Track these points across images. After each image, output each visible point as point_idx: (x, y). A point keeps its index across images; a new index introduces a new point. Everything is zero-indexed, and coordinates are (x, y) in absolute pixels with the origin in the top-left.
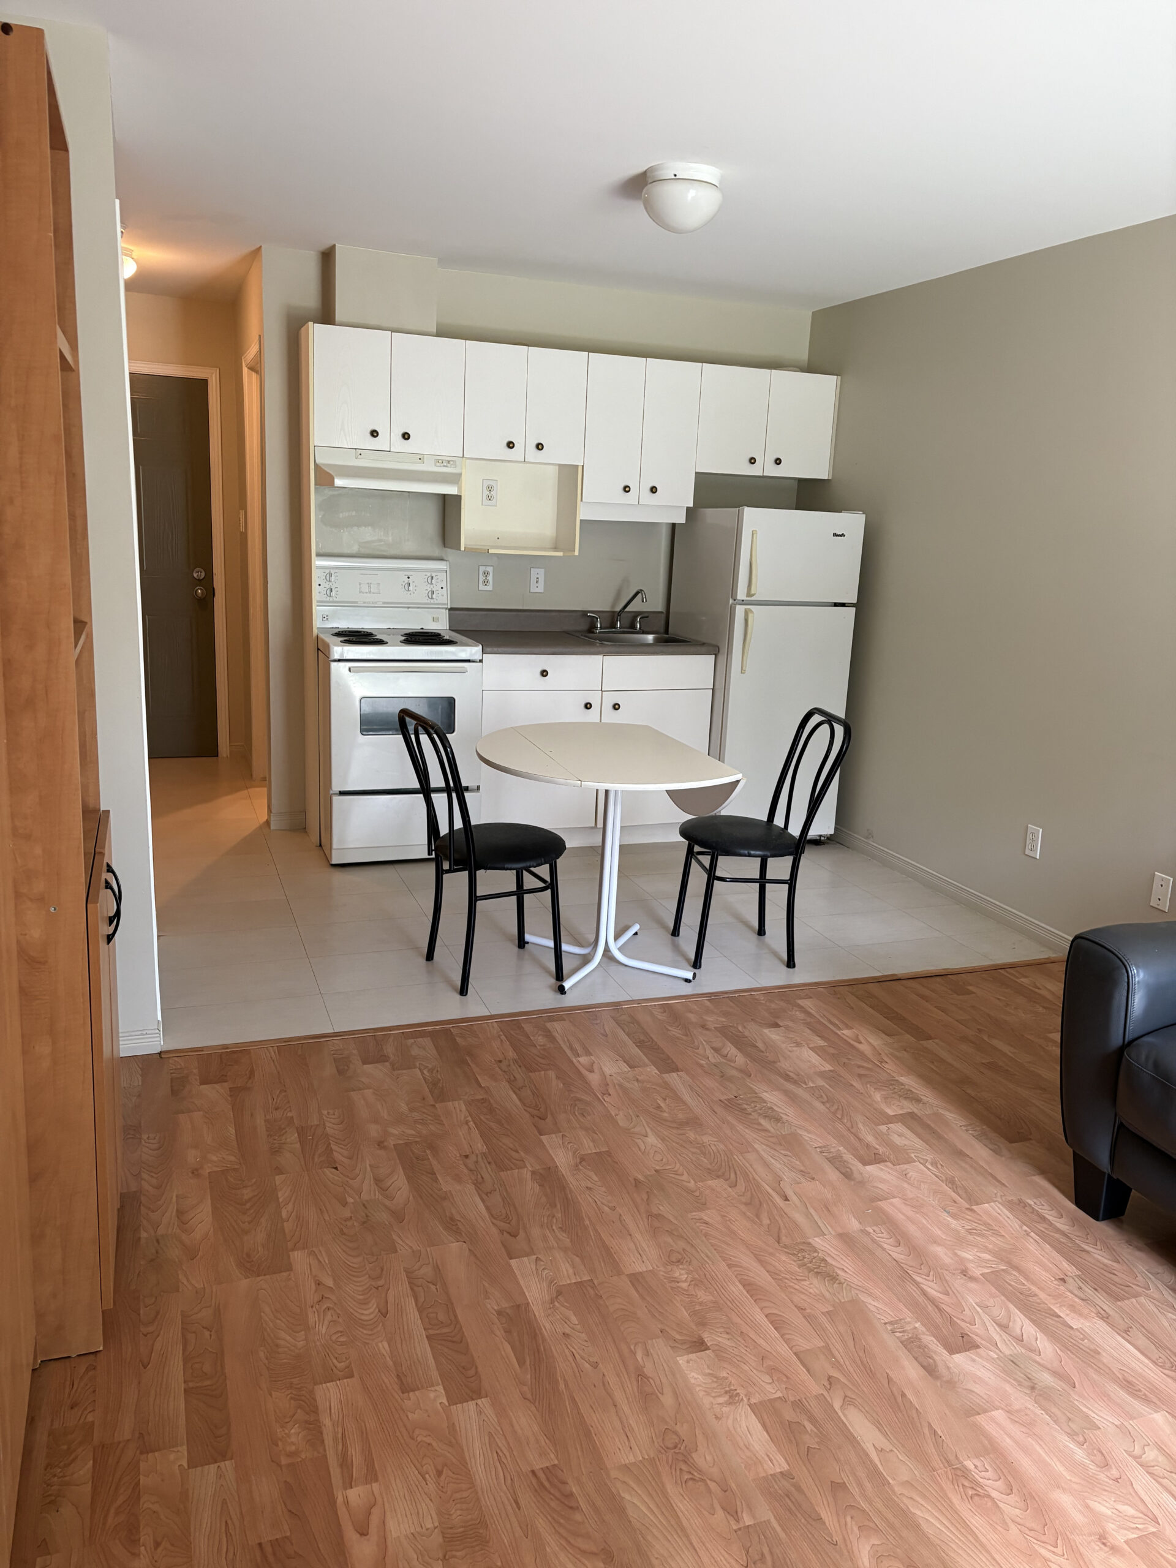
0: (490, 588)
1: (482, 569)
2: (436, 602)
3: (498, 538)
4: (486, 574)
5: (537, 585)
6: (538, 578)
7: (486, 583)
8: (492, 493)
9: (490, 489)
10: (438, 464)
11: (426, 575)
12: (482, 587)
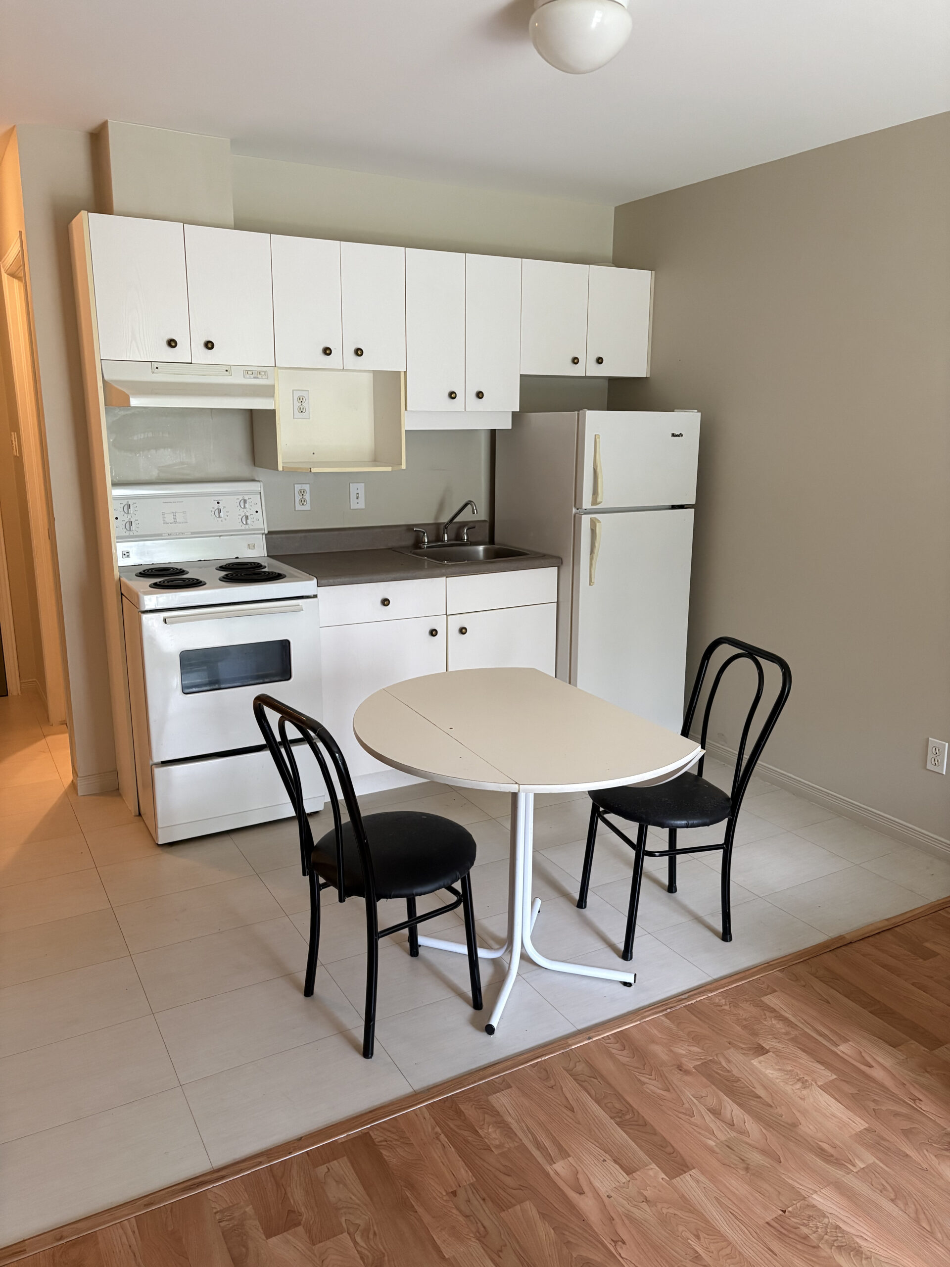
0: (307, 507)
1: (298, 487)
2: (251, 527)
3: (314, 453)
4: (302, 492)
5: (357, 501)
6: (358, 494)
7: (302, 502)
8: (303, 405)
9: (301, 400)
10: (248, 376)
11: (238, 499)
12: (298, 507)
